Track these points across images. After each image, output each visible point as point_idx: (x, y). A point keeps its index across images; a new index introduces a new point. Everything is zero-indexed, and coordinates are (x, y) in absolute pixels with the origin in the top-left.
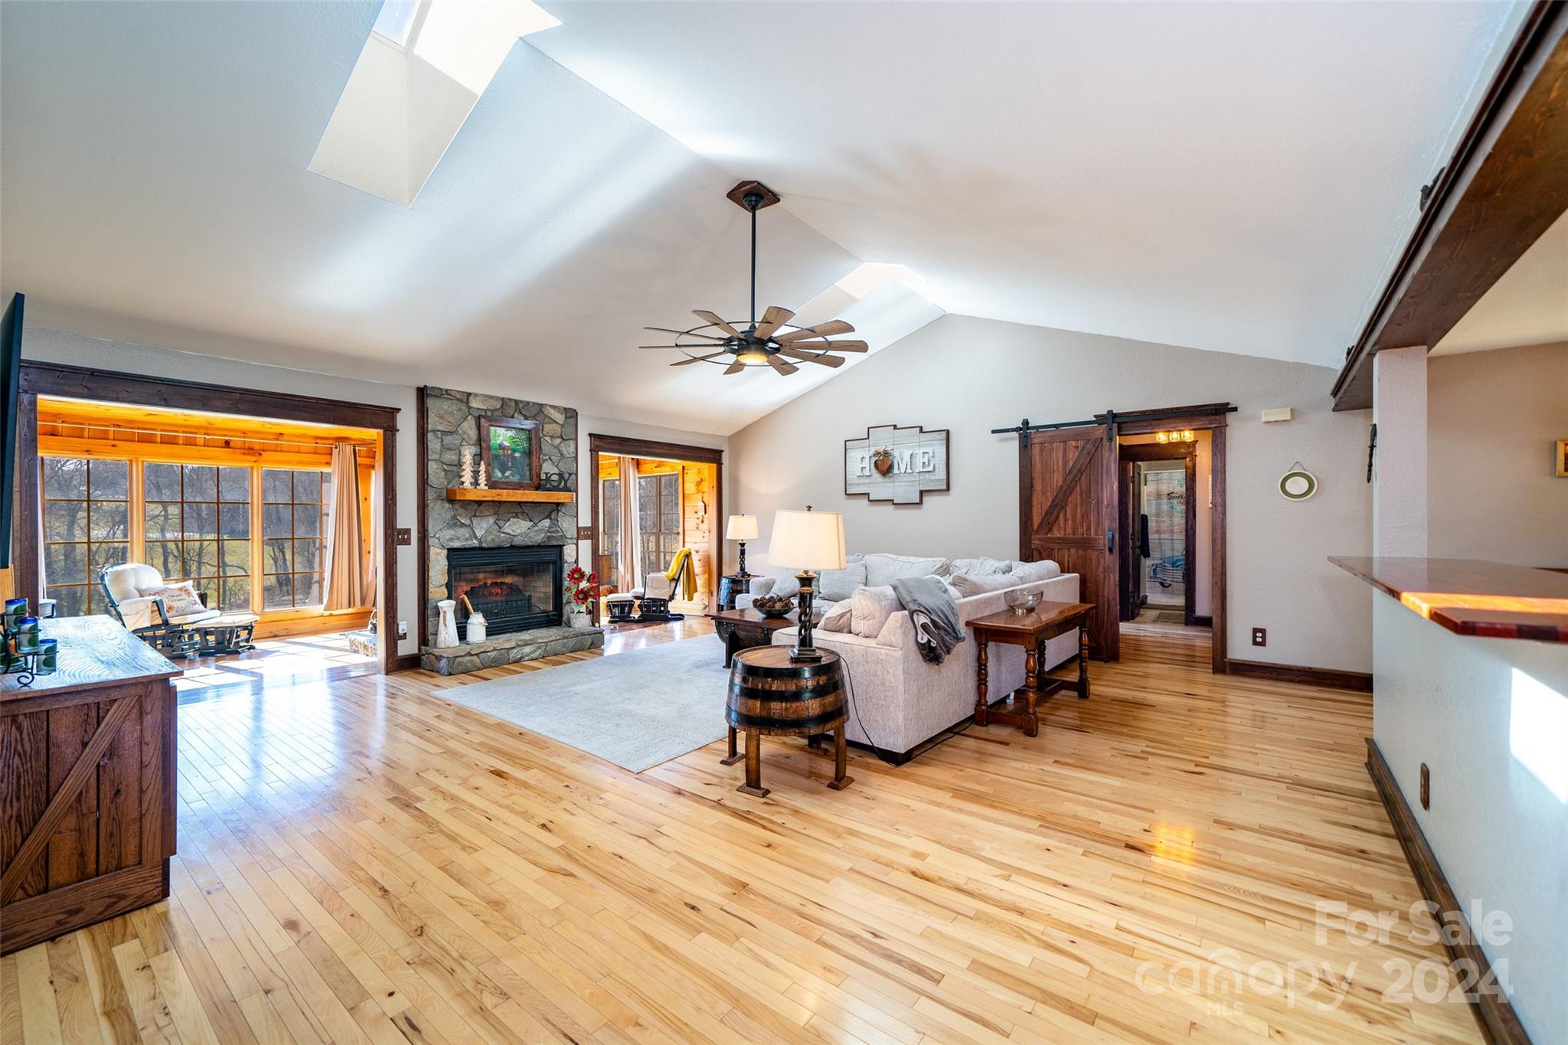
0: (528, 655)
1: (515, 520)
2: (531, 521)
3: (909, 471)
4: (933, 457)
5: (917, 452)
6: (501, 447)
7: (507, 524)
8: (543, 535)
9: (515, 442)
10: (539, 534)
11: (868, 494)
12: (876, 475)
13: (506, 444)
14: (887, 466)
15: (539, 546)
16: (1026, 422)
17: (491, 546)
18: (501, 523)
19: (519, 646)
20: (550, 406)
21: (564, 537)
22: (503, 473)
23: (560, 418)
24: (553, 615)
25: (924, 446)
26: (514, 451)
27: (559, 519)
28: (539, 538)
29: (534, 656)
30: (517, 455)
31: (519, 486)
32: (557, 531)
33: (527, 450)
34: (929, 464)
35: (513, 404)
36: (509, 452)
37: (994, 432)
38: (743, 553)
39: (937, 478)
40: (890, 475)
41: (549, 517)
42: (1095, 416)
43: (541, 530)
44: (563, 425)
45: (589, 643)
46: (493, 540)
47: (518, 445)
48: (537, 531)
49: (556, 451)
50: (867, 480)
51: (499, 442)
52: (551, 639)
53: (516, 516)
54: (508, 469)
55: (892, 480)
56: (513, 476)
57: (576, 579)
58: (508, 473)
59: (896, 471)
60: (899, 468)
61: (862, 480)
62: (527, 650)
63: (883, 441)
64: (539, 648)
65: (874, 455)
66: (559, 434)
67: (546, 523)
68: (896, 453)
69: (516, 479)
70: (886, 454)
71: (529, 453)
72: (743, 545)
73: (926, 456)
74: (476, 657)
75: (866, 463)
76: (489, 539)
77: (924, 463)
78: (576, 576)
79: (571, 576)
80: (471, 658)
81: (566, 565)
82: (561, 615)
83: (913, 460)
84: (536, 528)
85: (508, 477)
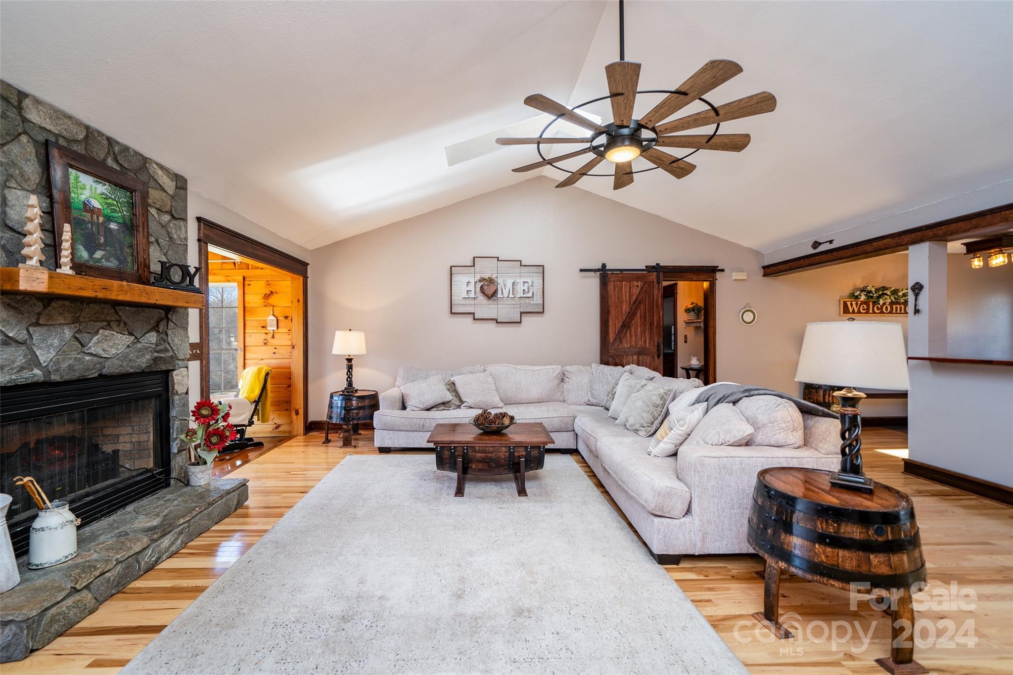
0: (167, 549)
1: (107, 332)
2: (131, 334)
3: (511, 295)
4: (532, 286)
5: (518, 281)
6: (87, 207)
7: (95, 339)
8: (148, 357)
9: (109, 205)
10: (143, 355)
11: (474, 314)
12: (481, 298)
13: (96, 204)
14: (493, 291)
15: (143, 373)
16: (604, 265)
17: (67, 377)
18: (83, 337)
19: (155, 540)
20: (157, 164)
21: (174, 358)
22: (91, 253)
23: (169, 185)
24: (160, 474)
25: (525, 276)
26: (109, 219)
27: (169, 332)
28: (143, 361)
29: (173, 548)
30: (113, 226)
31: (118, 275)
32: (166, 350)
33: (128, 223)
34: (528, 292)
35: (105, 142)
36: (101, 219)
37: (581, 270)
38: (350, 368)
39: (535, 302)
40: (495, 298)
41: (155, 328)
42: (646, 267)
43: (146, 348)
44: (173, 197)
45: (235, 503)
46: (70, 367)
47: (114, 211)
48: (140, 350)
49: (164, 232)
50: (472, 302)
51: (83, 197)
52: (194, 513)
53: (109, 326)
54: (99, 247)
55: (496, 302)
56: (107, 260)
57: (204, 416)
58: (98, 254)
59: (499, 295)
60: (502, 293)
61: (468, 302)
62: (166, 542)
63: (487, 270)
64: (181, 533)
65: (480, 281)
66: (168, 208)
67: (152, 337)
68: (500, 281)
69: (112, 264)
70: (491, 281)
71: (130, 227)
72: (349, 360)
73: (526, 285)
74: (85, 593)
75: (471, 287)
76: (64, 365)
77: (524, 290)
78: (204, 412)
79: (197, 413)
80: (77, 597)
81: (176, 397)
82: (167, 472)
83: (515, 287)
84: (139, 345)
85: (99, 260)
